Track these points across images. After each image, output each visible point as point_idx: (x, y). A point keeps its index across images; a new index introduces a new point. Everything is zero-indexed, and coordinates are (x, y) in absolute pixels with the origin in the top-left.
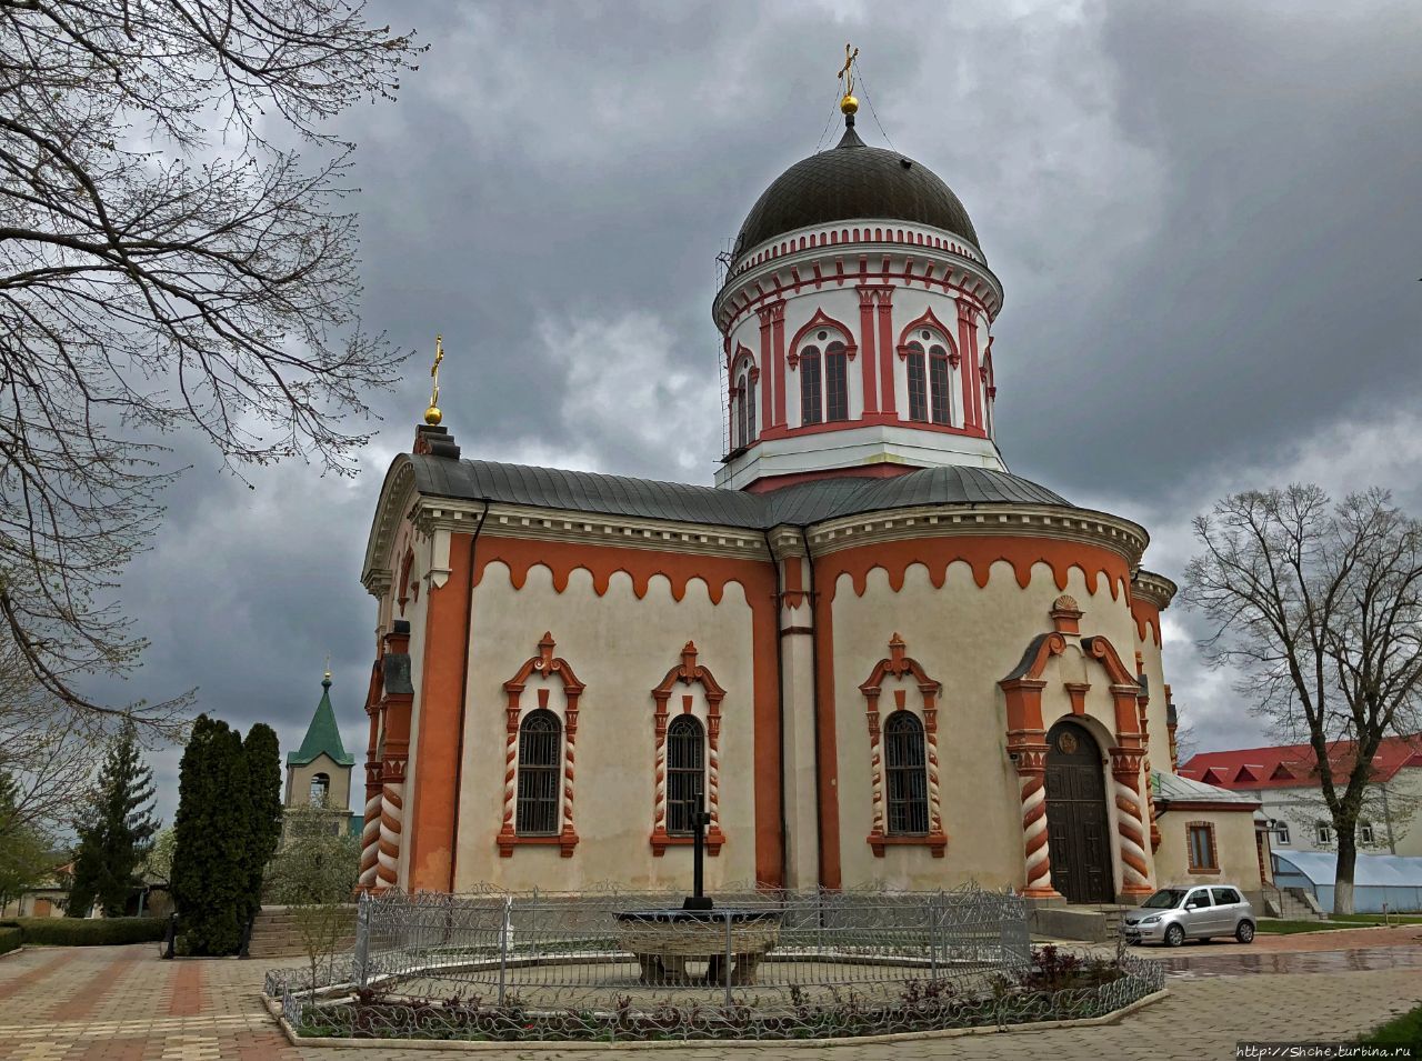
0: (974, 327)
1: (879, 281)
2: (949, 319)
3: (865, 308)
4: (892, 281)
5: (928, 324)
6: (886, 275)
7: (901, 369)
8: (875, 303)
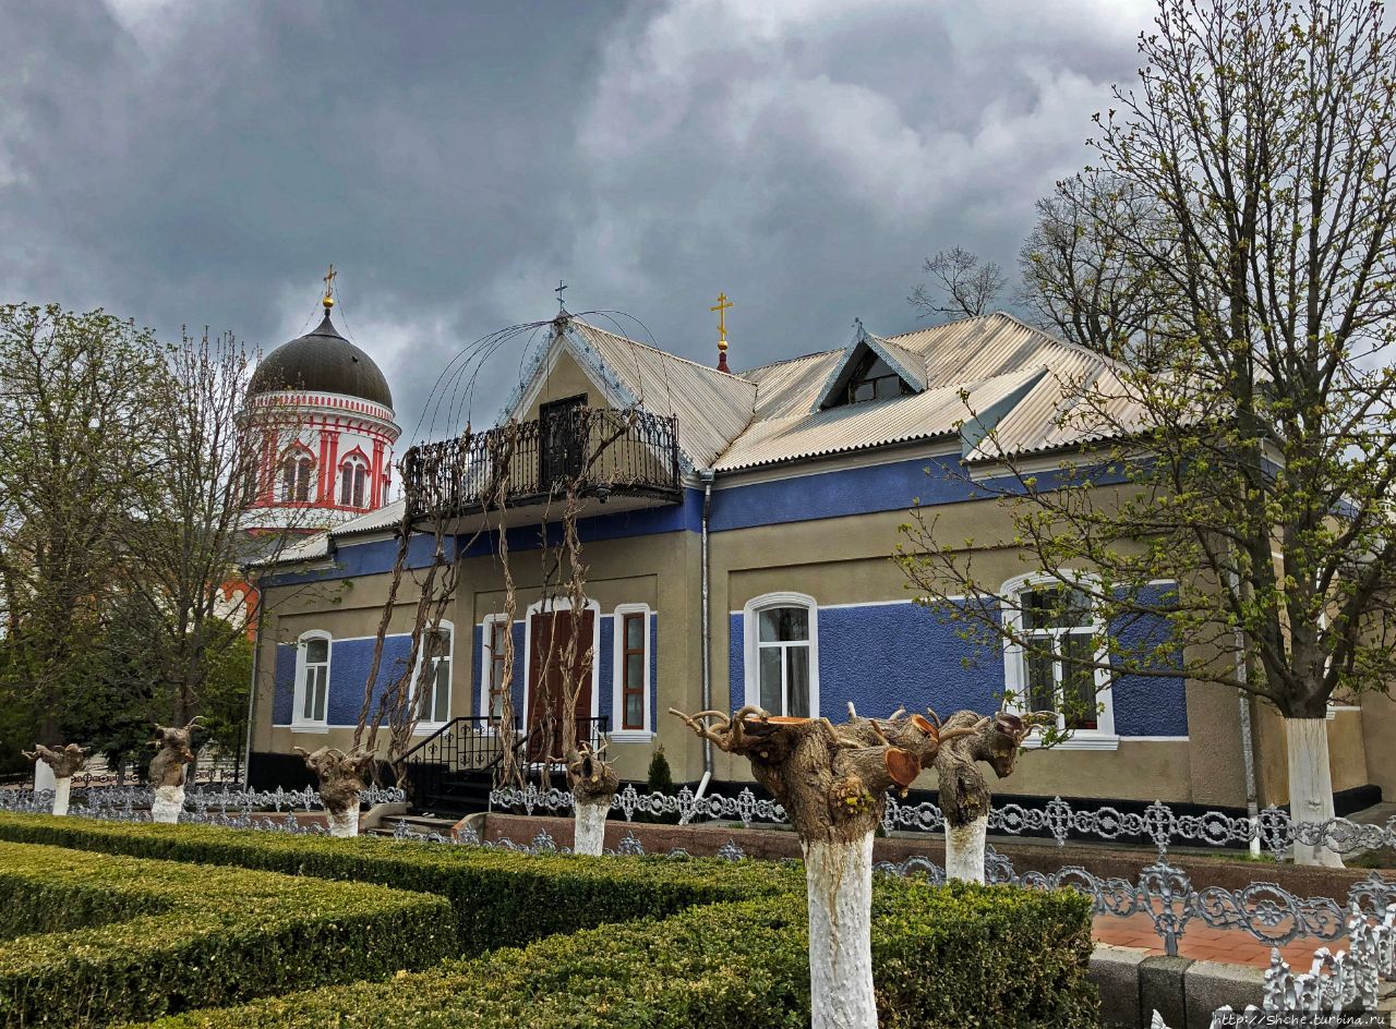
0: (382, 453)
1: (332, 429)
2: (368, 450)
3: (324, 442)
4: (340, 429)
5: (357, 453)
6: (337, 426)
7: (339, 476)
8: (330, 441)
